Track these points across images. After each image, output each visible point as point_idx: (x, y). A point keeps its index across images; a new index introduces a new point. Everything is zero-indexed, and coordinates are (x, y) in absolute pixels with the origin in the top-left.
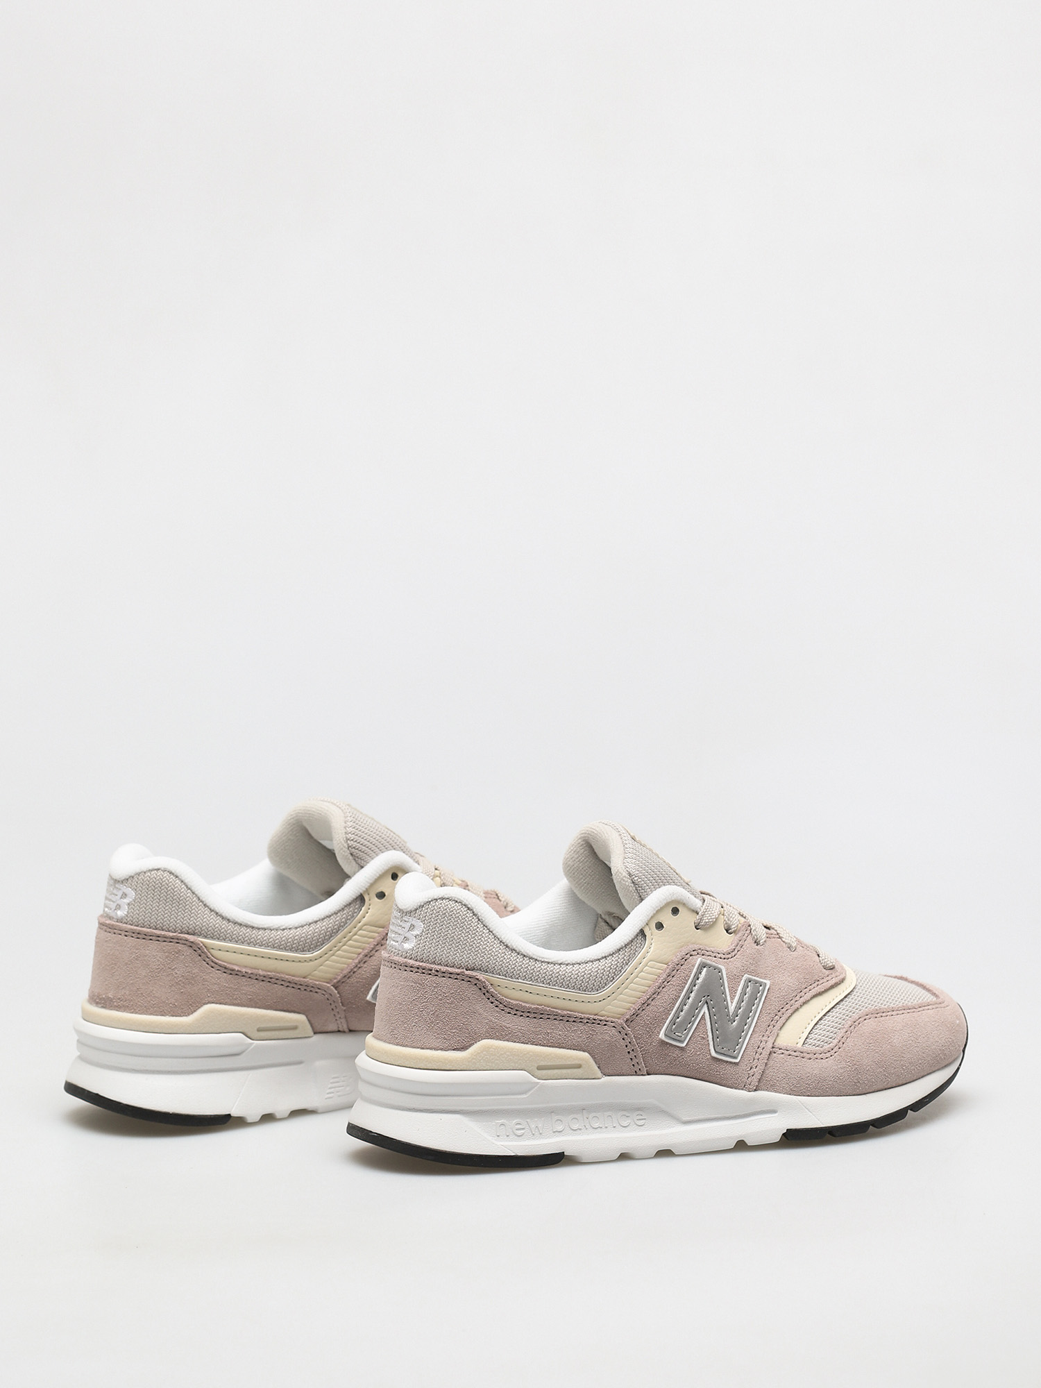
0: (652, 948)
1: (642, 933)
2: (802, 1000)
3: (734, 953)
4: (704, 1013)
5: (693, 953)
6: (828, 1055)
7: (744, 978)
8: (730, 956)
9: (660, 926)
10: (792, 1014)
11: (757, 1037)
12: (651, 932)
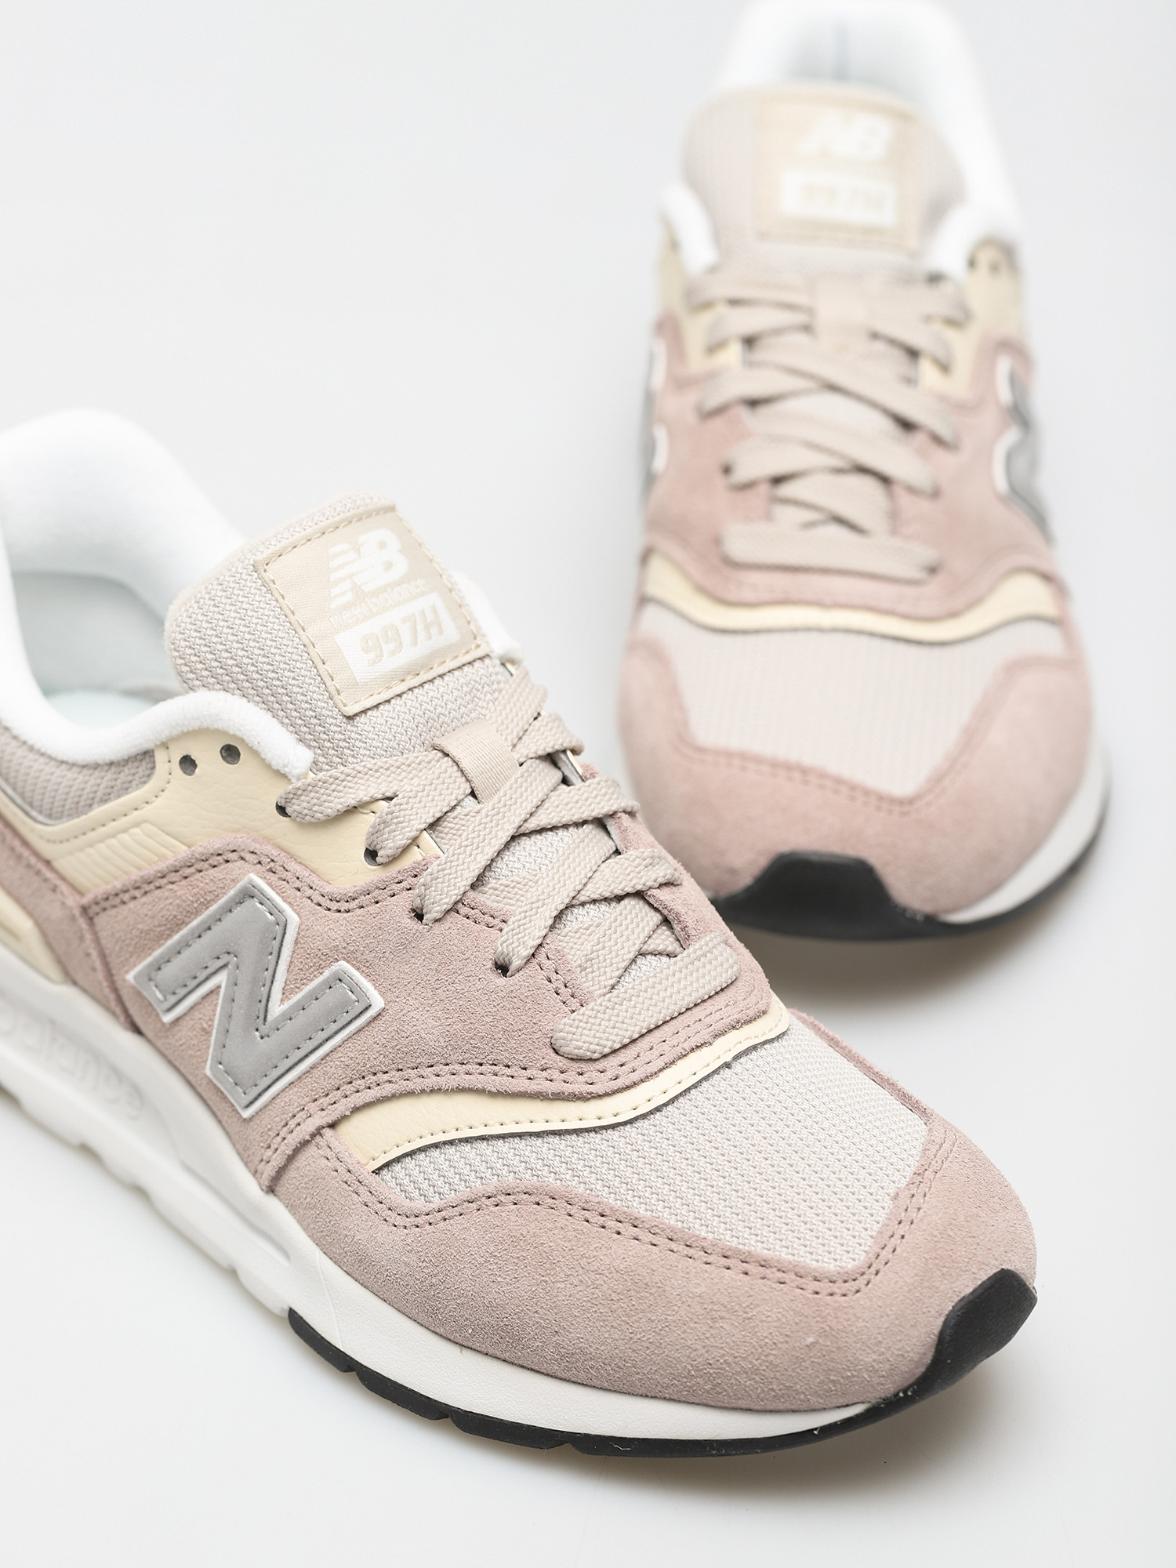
0: (159, 800)
1: (146, 756)
2: (432, 1082)
3: (346, 906)
4: (219, 987)
5: (248, 856)
6: (400, 1221)
7: (335, 967)
8: (334, 906)
9: (188, 763)
10: (393, 1097)
11: (295, 1097)
12: (166, 764)
